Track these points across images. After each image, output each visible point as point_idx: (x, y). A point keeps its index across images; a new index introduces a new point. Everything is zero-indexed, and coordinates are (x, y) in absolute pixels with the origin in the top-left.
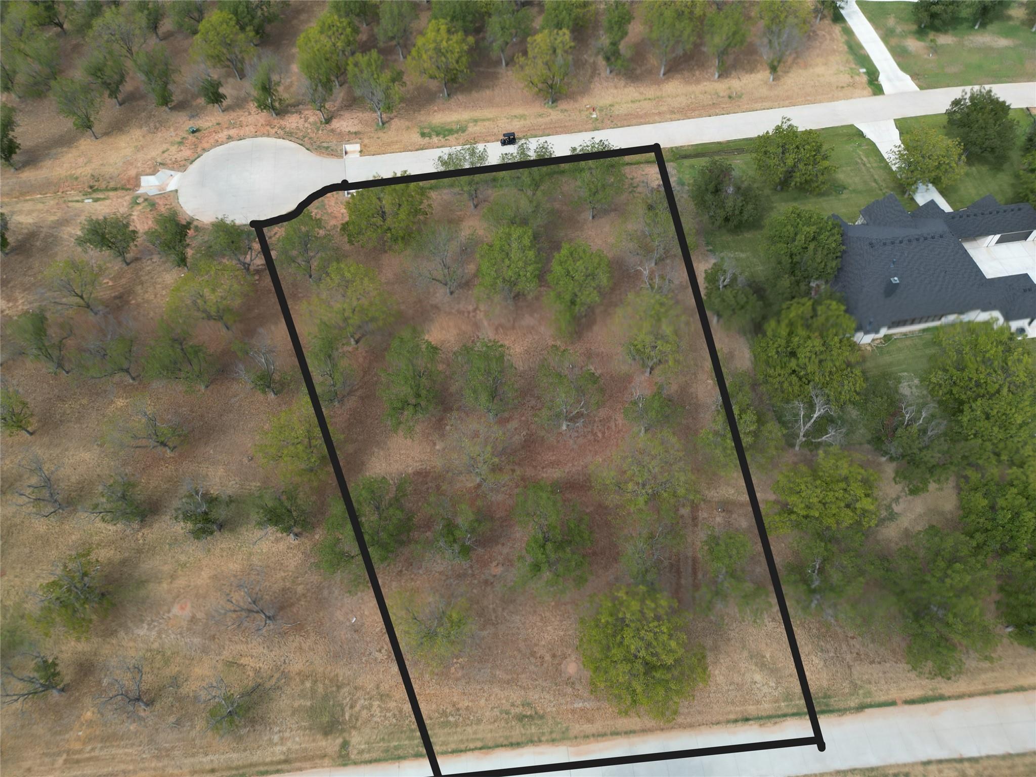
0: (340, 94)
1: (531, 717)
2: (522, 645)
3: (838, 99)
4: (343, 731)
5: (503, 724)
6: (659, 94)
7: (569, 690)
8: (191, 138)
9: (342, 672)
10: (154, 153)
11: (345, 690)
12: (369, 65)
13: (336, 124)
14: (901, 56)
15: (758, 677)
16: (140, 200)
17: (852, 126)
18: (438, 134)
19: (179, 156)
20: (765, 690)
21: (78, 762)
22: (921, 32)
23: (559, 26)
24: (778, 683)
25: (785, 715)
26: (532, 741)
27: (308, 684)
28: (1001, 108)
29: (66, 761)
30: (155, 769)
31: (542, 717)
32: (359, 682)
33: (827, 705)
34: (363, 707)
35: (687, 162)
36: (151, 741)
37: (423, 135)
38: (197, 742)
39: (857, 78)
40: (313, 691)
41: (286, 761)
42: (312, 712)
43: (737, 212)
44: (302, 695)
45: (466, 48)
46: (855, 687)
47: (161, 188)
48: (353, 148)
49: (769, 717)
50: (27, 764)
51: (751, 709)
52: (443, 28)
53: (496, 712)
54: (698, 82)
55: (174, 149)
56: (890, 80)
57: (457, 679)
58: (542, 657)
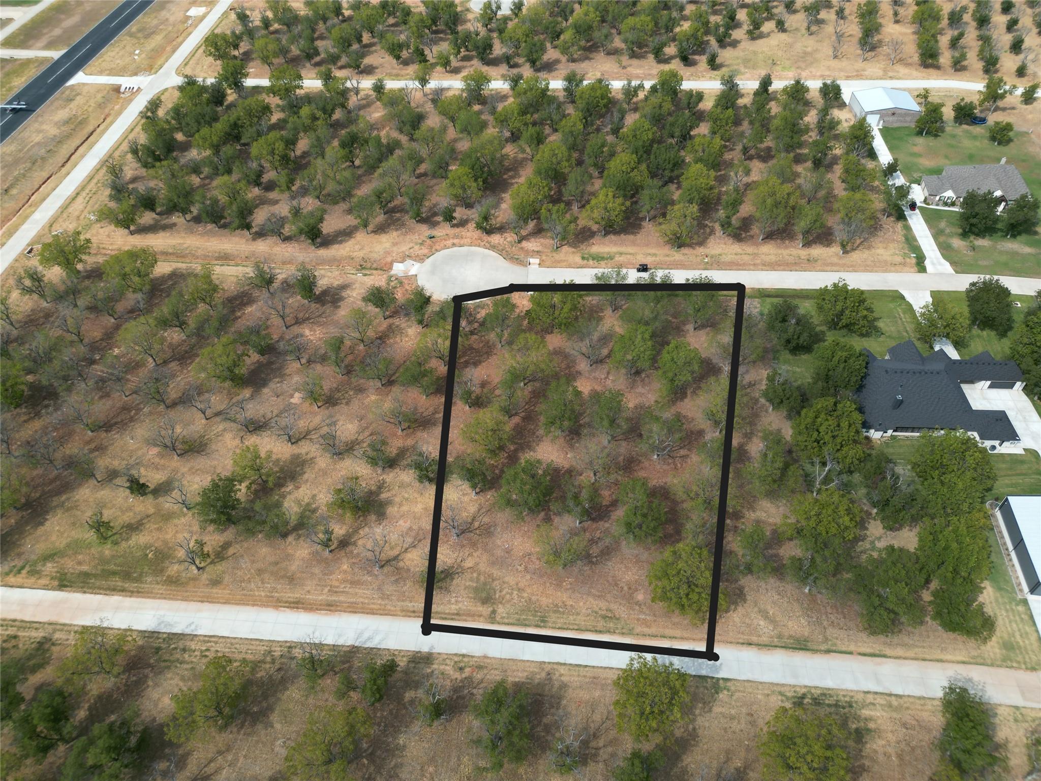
0: (531, 225)
1: (611, 617)
2: (610, 579)
3: (890, 271)
4: (494, 603)
5: (593, 618)
6: (756, 251)
7: (637, 608)
8: (428, 241)
9: (496, 572)
10: (404, 248)
11: (497, 582)
12: (558, 211)
13: (525, 244)
14: (946, 250)
15: (762, 623)
16: (393, 279)
17: (897, 291)
18: (593, 259)
19: (420, 252)
20: (766, 630)
21: (336, 592)
22: (964, 235)
23: (691, 201)
24: (774, 628)
25: (776, 646)
26: (608, 632)
27: (475, 575)
28: (1006, 292)
29: (329, 591)
30: (380, 605)
31: (618, 619)
32: (506, 579)
33: (805, 645)
34: (508, 593)
35: (769, 300)
36: (379, 589)
37: (583, 258)
38: (407, 594)
39: (908, 260)
40: (478, 579)
41: (457, 614)
42: (476, 590)
43: (795, 337)
44: (471, 580)
45: (624, 208)
46: (826, 640)
47: (406, 272)
48: (535, 261)
49: (766, 646)
50: (309, 588)
51: (754, 639)
52: (611, 194)
53: (590, 611)
54: (786, 248)
55: (417, 247)
56: (933, 264)
57: (567, 589)
58: (622, 588)
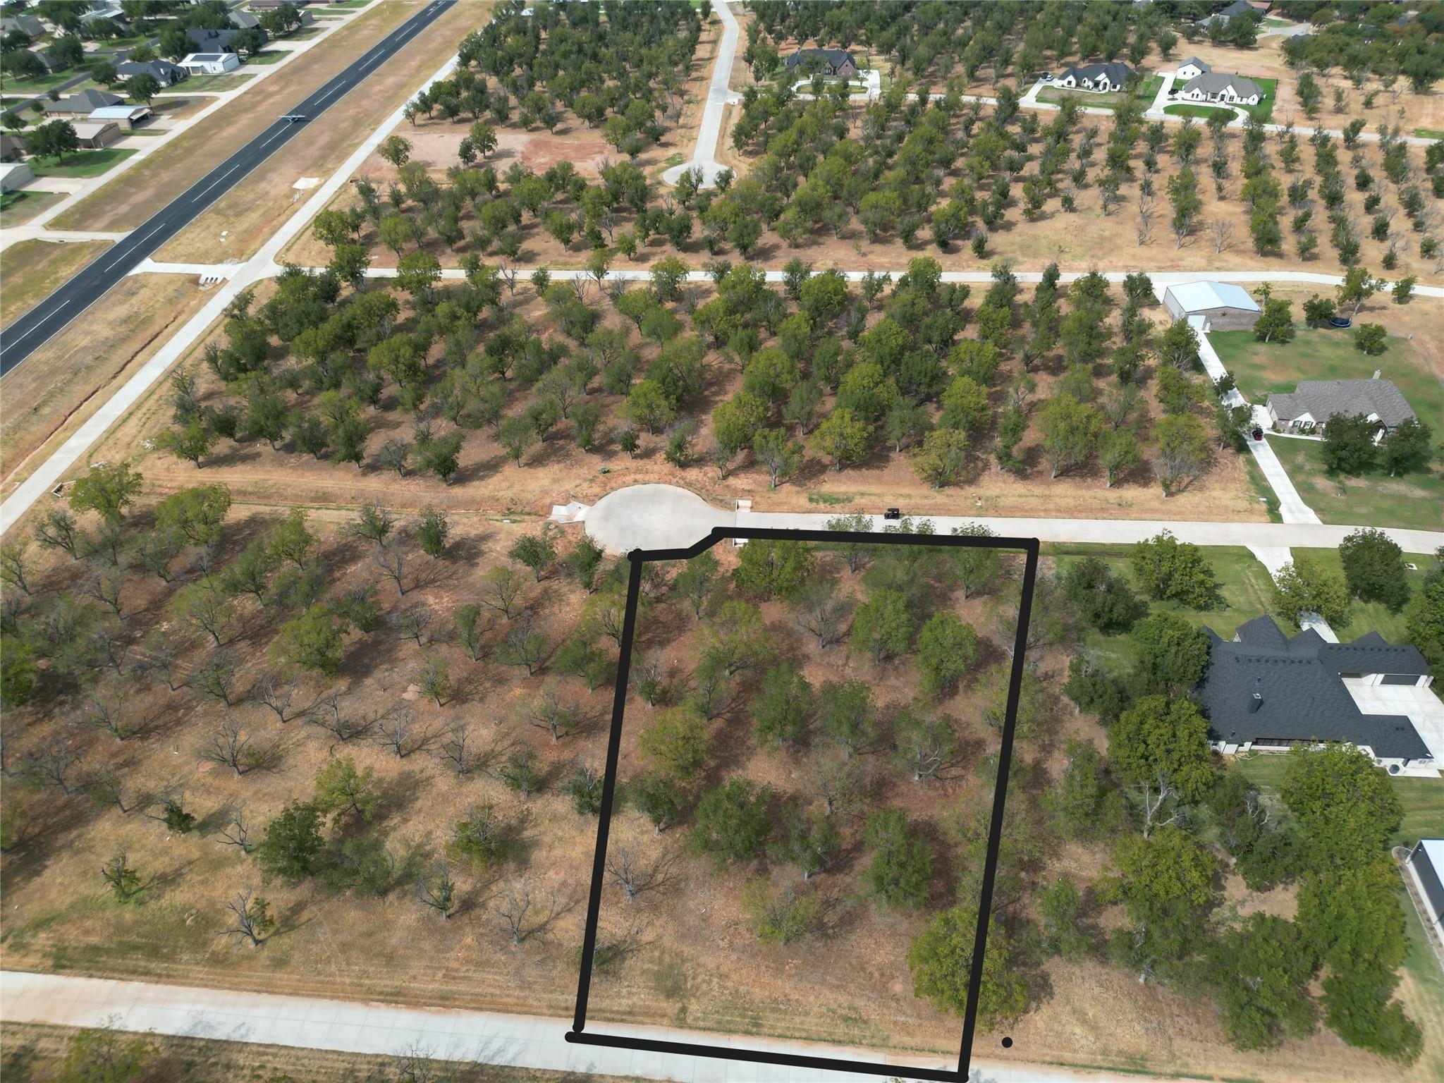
0: (741, 456)
1: (855, 1020)
2: (854, 961)
3: (1232, 521)
4: (684, 996)
5: (828, 1020)
6: (1047, 492)
7: (894, 1004)
8: (601, 476)
9: (687, 950)
10: (568, 485)
11: (688, 965)
12: (777, 438)
13: (732, 481)
14: (1307, 493)
15: (1078, 1030)
16: (552, 527)
17: (1244, 548)
18: (825, 502)
19: (589, 492)
20: (1083, 1042)
21: (454, 978)
22: (1331, 472)
23: (956, 426)
24: (1097, 1038)
25: (1100, 1068)
26: (853, 1042)
27: (657, 953)
28: (1394, 550)
29: (444, 976)
30: (518, 998)
31: (865, 1022)
32: (702, 960)
33: (1143, 1066)
34: (704, 981)
35: (1067, 558)
36: (517, 973)
37: (811, 500)
38: (557, 981)
39: (1256, 506)
40: (661, 961)
41: (630, 1013)
42: (658, 976)
43: (1107, 609)
44: (651, 961)
45: (865, 435)
46: (1173, 1057)
47: (569, 518)
48: (745, 503)
49: (1085, 1066)
50: (413, 972)
51: (1068, 1056)
52: (847, 417)
53: (824, 1009)
54: (1089, 488)
55: (585, 485)
56: (1291, 511)
57: (790, 976)
58: (871, 974)
